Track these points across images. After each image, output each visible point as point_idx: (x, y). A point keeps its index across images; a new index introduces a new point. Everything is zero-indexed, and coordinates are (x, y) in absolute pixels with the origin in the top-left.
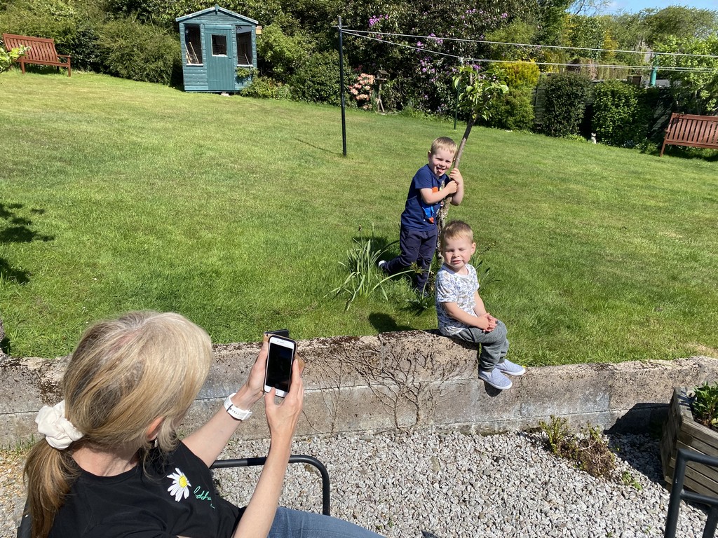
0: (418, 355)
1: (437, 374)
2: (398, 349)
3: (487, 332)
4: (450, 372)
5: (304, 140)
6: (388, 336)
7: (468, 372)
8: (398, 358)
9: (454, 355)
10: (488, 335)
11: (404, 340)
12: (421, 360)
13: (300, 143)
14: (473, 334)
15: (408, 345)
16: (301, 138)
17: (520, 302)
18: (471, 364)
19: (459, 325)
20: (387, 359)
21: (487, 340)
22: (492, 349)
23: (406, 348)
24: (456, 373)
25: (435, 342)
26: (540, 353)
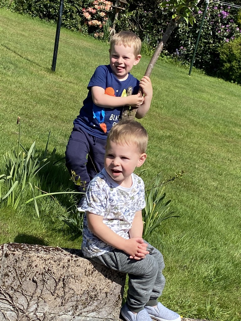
0: (47, 276)
1: (68, 306)
2: (24, 265)
3: (134, 261)
4: (85, 305)
5: (12, 48)
6: (15, 248)
7: (107, 309)
8: (21, 276)
9: (93, 284)
10: (135, 264)
11: (33, 254)
12: (51, 283)
13: (5, 49)
14: (118, 259)
15: (38, 262)
16: (10, 46)
17: (201, 248)
18: (113, 299)
19: (102, 245)
20: (7, 275)
21: (134, 270)
22: (139, 283)
23: (34, 265)
24: (92, 308)
25: (72, 263)
26: (208, 307)
